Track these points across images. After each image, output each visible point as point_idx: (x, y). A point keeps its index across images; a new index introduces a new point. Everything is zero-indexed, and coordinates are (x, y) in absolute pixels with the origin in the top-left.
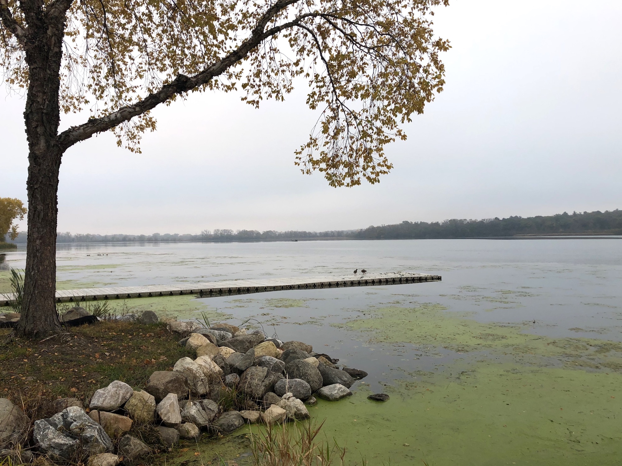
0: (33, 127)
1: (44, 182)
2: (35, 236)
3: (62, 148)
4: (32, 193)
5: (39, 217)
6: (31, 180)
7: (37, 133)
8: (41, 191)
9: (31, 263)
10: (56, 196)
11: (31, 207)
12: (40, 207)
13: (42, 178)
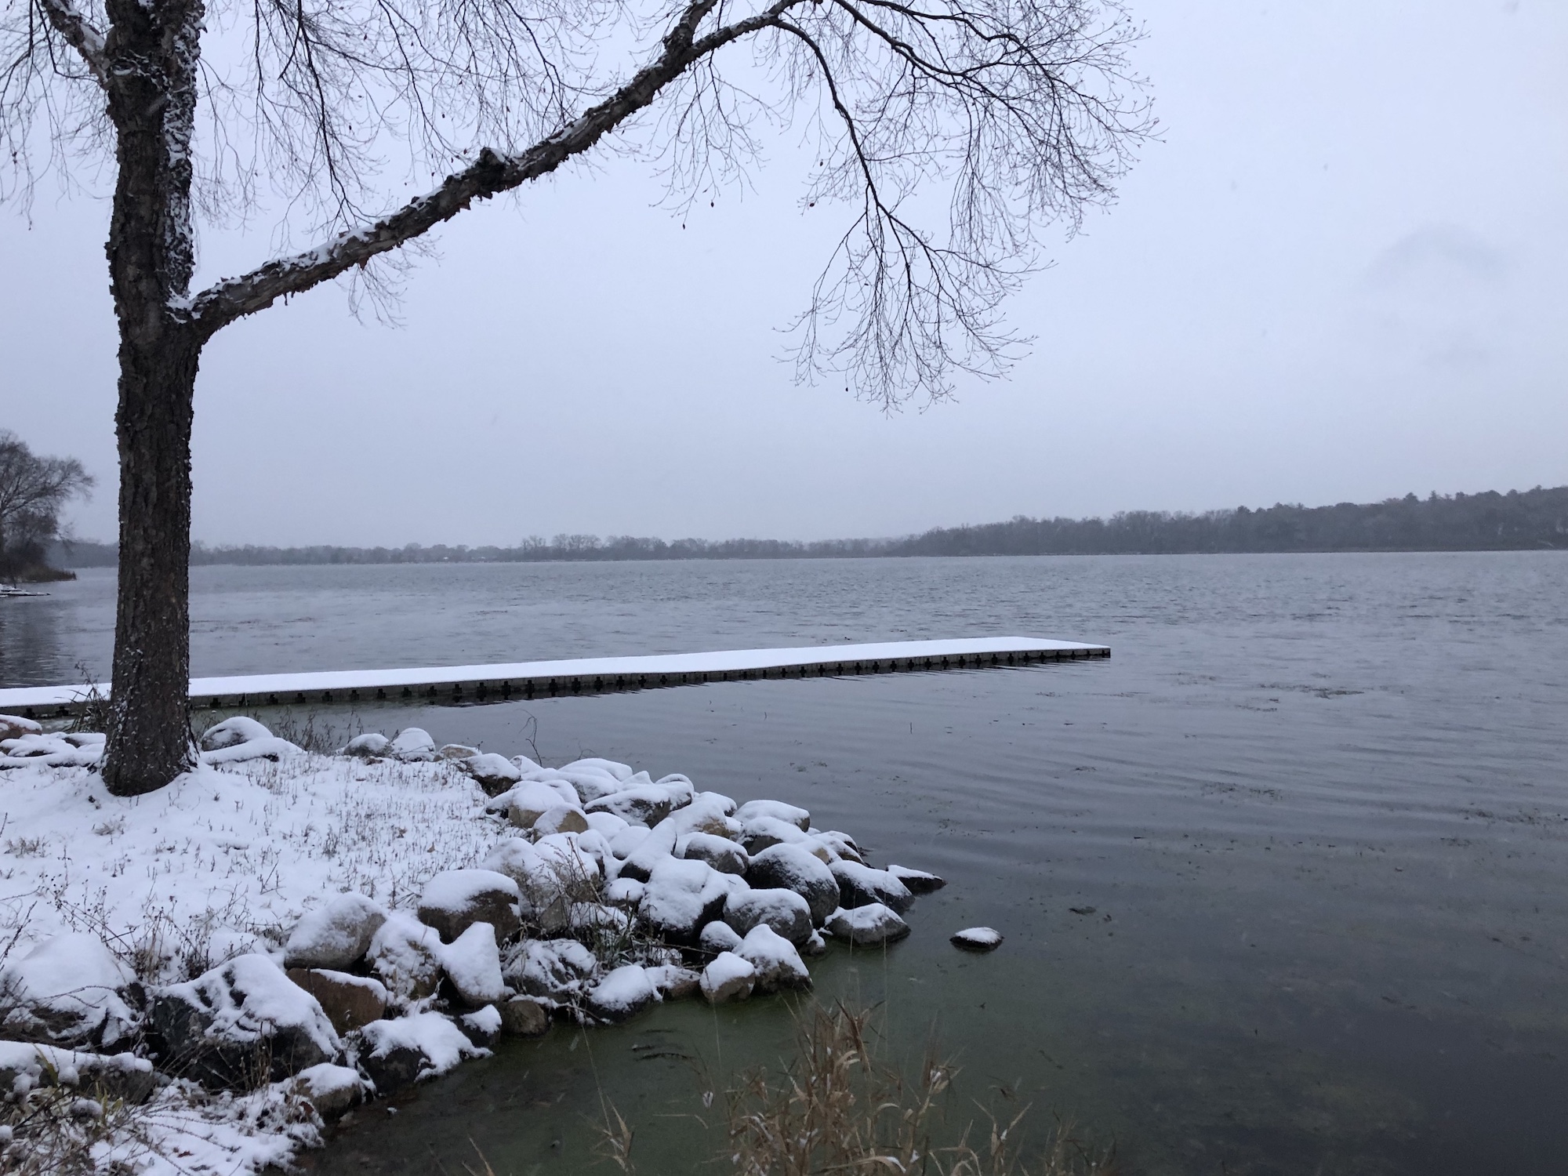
0: (131, 279)
1: (157, 415)
2: (140, 547)
3: (200, 333)
4: (129, 441)
5: (146, 502)
6: (126, 412)
7: (139, 293)
8: (151, 436)
9: (130, 613)
10: (187, 453)
11: (127, 478)
12: (149, 477)
13: (153, 406)
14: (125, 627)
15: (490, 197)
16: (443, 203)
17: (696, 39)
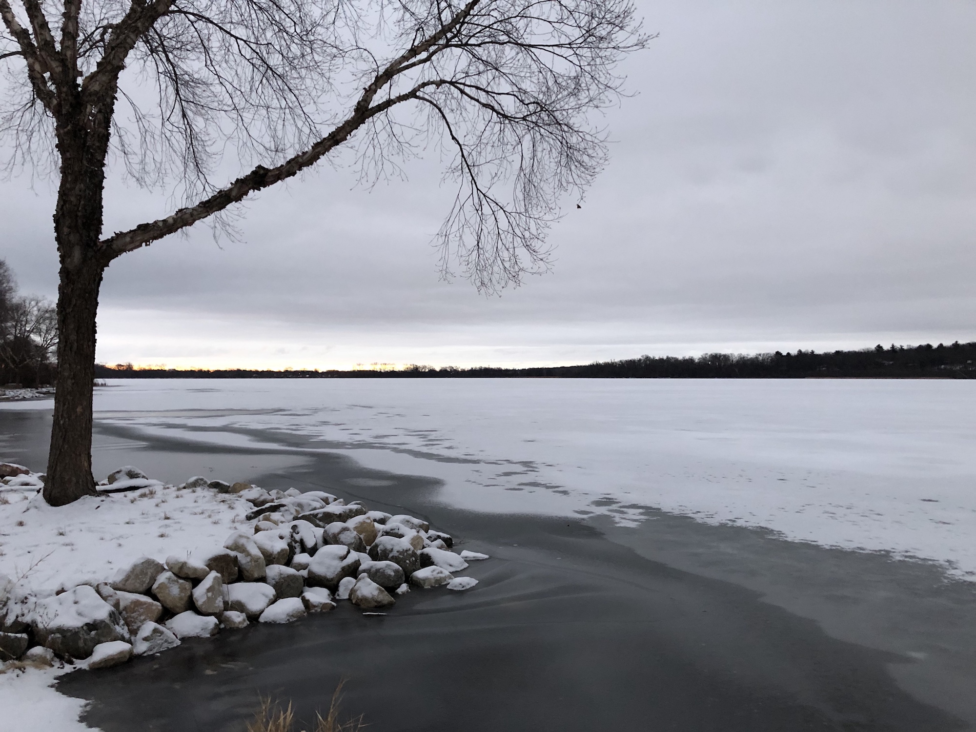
0: (65, 233)
1: (78, 304)
2: (66, 374)
3: (103, 262)
4: (63, 318)
5: (71, 351)
6: (62, 303)
7: (70, 241)
8: (74, 317)
10: (94, 325)
11: (62, 337)
12: (73, 337)
13: (76, 300)
14: (58, 416)
15: (259, 190)
16: (234, 193)
17: (370, 107)
